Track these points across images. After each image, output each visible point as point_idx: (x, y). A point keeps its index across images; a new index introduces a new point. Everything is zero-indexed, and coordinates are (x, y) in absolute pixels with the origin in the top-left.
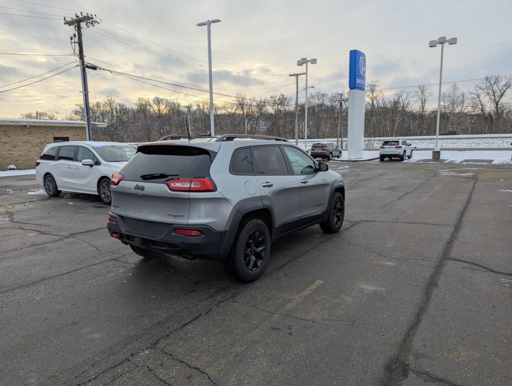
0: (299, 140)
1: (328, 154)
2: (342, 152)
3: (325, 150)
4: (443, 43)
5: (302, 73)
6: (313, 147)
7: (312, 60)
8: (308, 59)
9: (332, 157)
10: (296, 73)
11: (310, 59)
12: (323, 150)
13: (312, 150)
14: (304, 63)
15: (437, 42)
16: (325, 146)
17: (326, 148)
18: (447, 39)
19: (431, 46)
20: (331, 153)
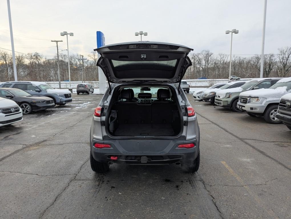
0: (61, 82)
1: (88, 90)
2: (94, 89)
3: (86, 88)
4: (142, 34)
5: (61, 40)
6: (78, 86)
7: (70, 33)
8: (68, 33)
9: (90, 92)
10: (56, 40)
11: (69, 33)
12: (84, 88)
13: (78, 88)
14: (66, 35)
15: (139, 34)
16: (85, 86)
17: (86, 87)
18: (143, 33)
19: (136, 35)
20: (89, 90)
